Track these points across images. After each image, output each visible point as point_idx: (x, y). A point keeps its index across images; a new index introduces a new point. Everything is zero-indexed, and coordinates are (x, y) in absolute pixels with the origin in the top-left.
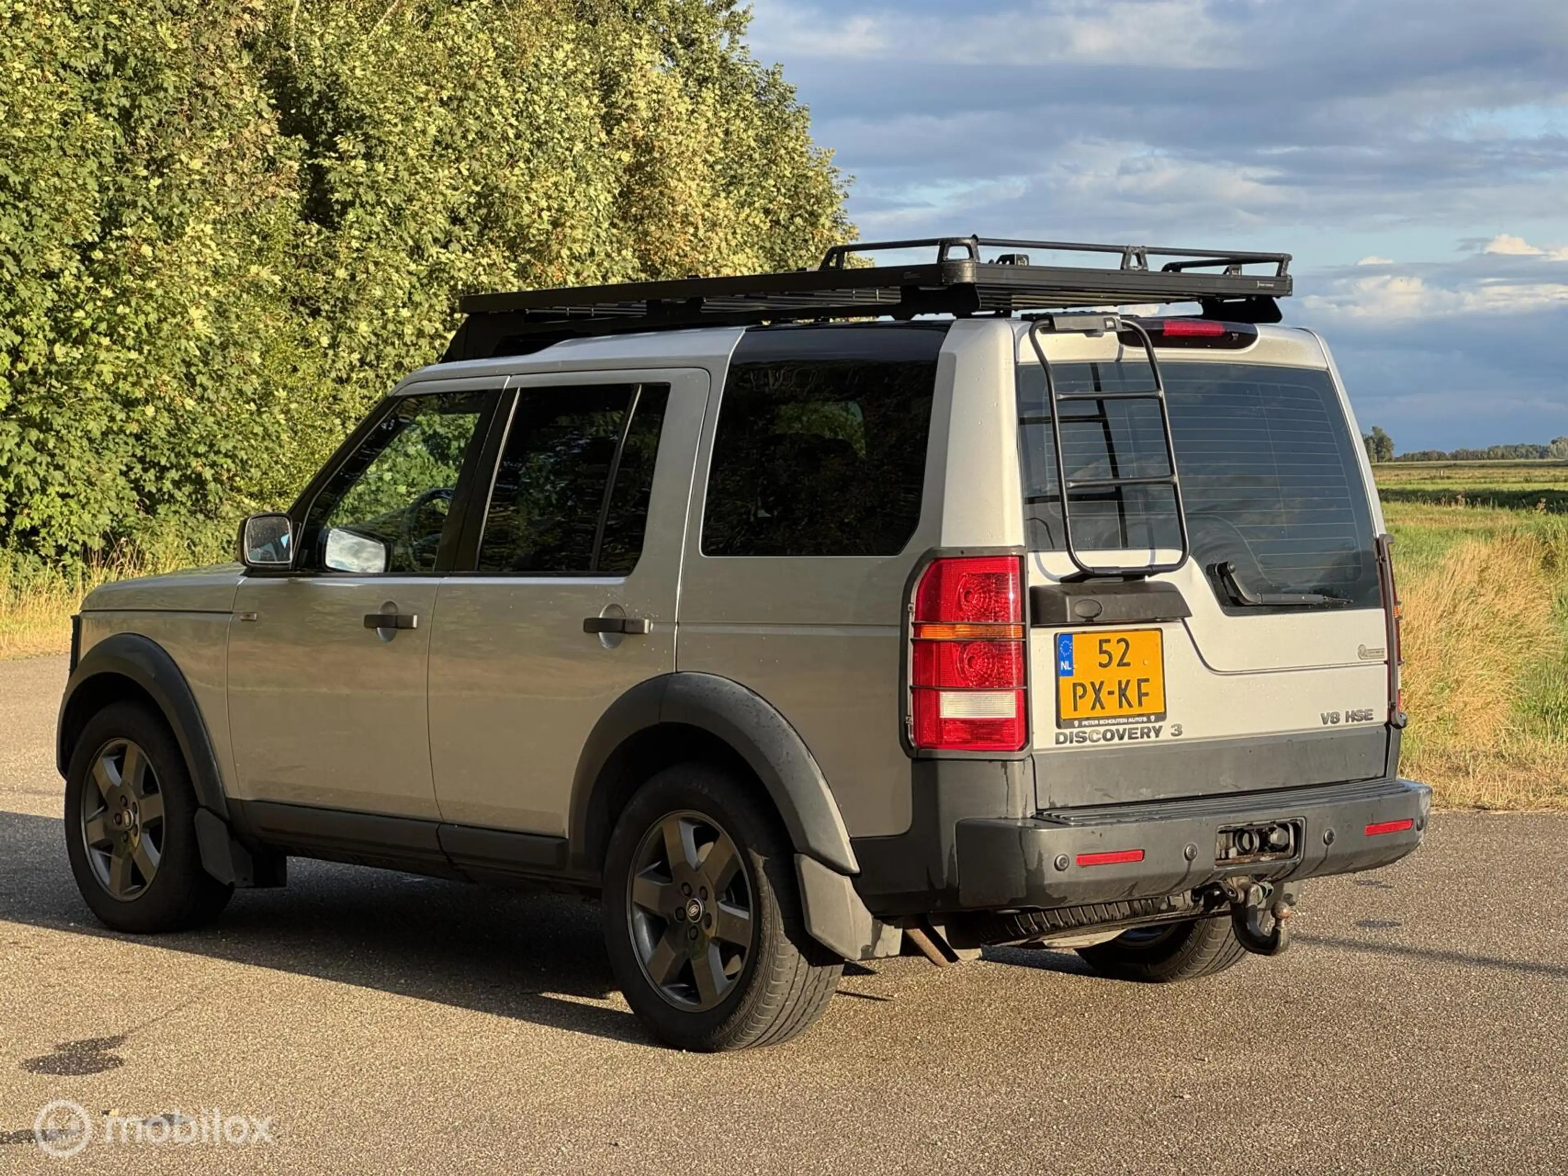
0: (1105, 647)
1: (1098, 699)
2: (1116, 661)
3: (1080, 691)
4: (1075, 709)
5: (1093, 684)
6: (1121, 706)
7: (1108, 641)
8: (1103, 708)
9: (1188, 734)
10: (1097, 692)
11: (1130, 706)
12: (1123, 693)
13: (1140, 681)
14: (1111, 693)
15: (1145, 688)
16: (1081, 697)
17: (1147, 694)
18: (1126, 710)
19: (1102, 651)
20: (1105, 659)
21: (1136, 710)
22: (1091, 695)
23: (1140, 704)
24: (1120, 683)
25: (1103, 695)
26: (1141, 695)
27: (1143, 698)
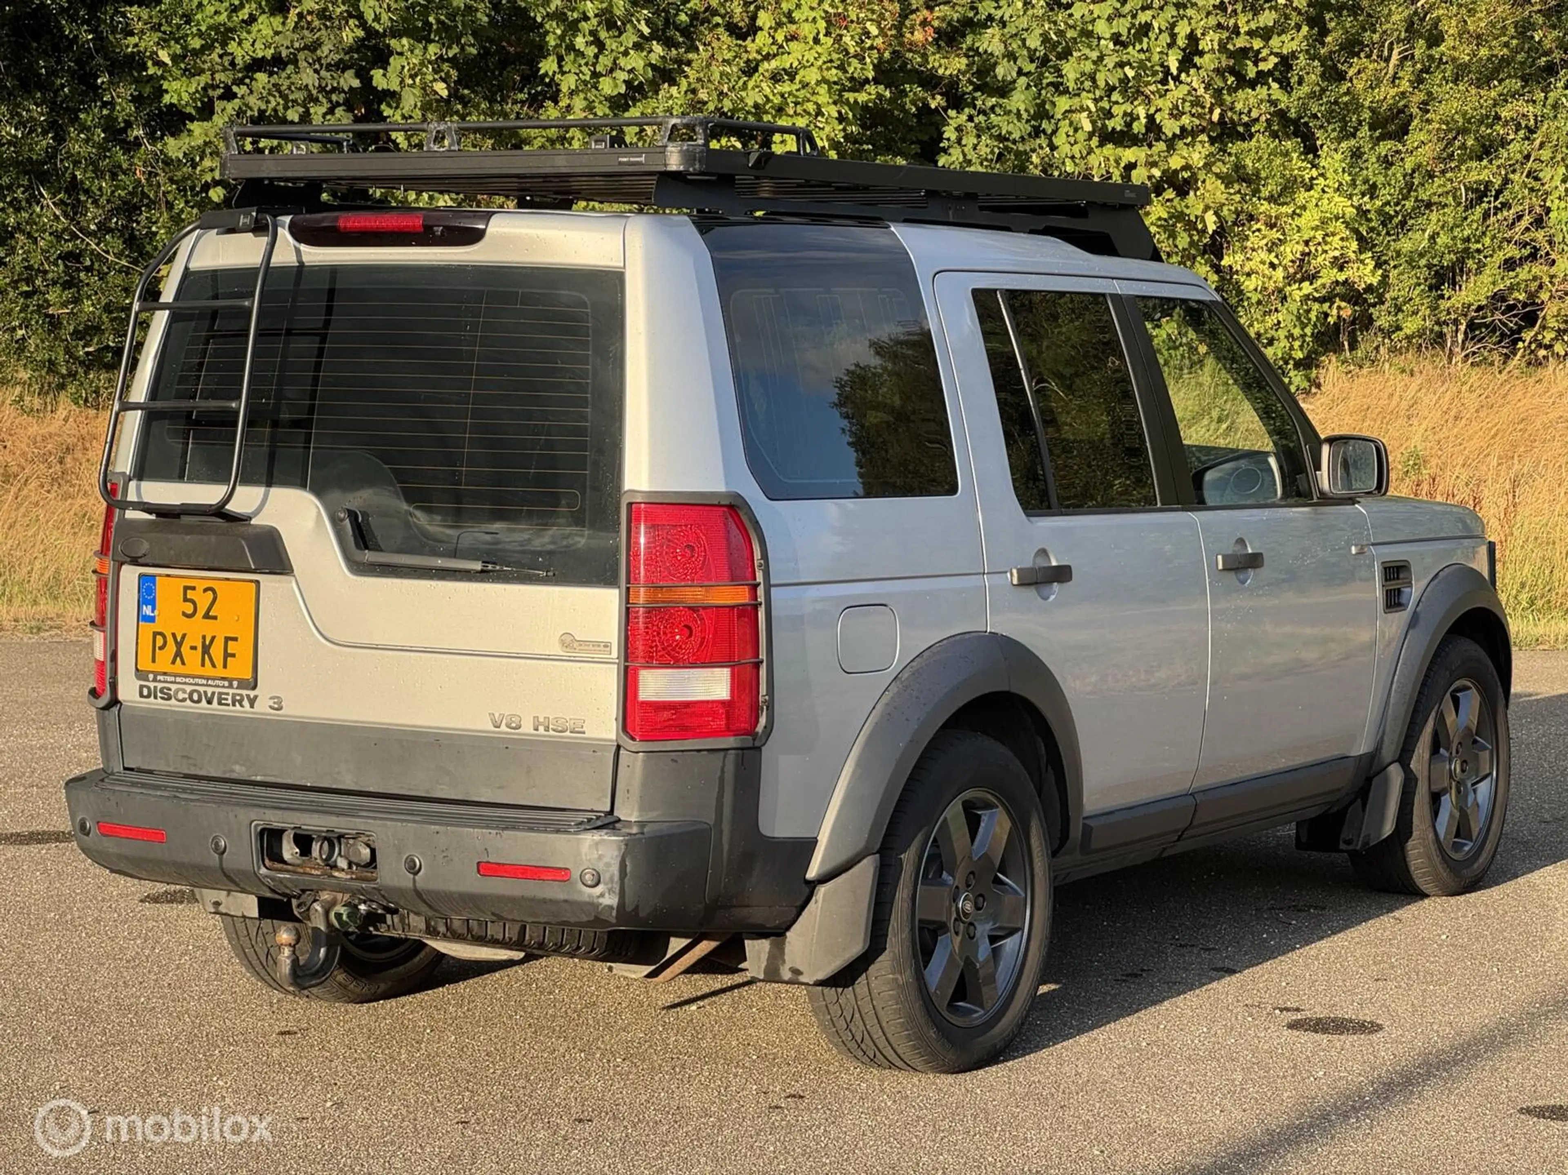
0: (190, 594)
1: (178, 654)
2: (201, 612)
3: (160, 641)
4: (154, 661)
5: (174, 635)
6: (203, 665)
7: (194, 588)
8: (183, 663)
9: (291, 711)
10: (179, 645)
11: (214, 666)
12: (206, 650)
13: (227, 639)
14: (194, 648)
15: (232, 647)
16: (161, 648)
17: (233, 655)
18: (208, 670)
19: (186, 600)
20: (189, 608)
21: (220, 672)
22: (171, 647)
23: (225, 666)
24: (204, 637)
25: (184, 649)
26: (227, 655)
27: (229, 659)
